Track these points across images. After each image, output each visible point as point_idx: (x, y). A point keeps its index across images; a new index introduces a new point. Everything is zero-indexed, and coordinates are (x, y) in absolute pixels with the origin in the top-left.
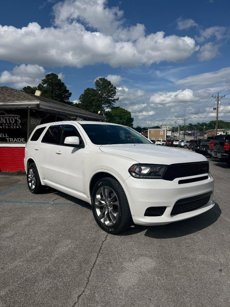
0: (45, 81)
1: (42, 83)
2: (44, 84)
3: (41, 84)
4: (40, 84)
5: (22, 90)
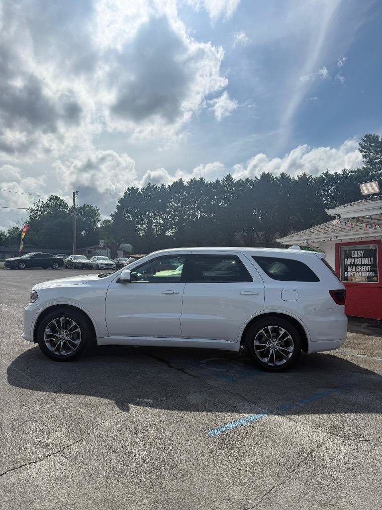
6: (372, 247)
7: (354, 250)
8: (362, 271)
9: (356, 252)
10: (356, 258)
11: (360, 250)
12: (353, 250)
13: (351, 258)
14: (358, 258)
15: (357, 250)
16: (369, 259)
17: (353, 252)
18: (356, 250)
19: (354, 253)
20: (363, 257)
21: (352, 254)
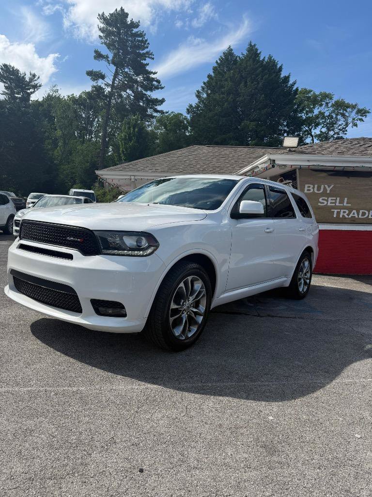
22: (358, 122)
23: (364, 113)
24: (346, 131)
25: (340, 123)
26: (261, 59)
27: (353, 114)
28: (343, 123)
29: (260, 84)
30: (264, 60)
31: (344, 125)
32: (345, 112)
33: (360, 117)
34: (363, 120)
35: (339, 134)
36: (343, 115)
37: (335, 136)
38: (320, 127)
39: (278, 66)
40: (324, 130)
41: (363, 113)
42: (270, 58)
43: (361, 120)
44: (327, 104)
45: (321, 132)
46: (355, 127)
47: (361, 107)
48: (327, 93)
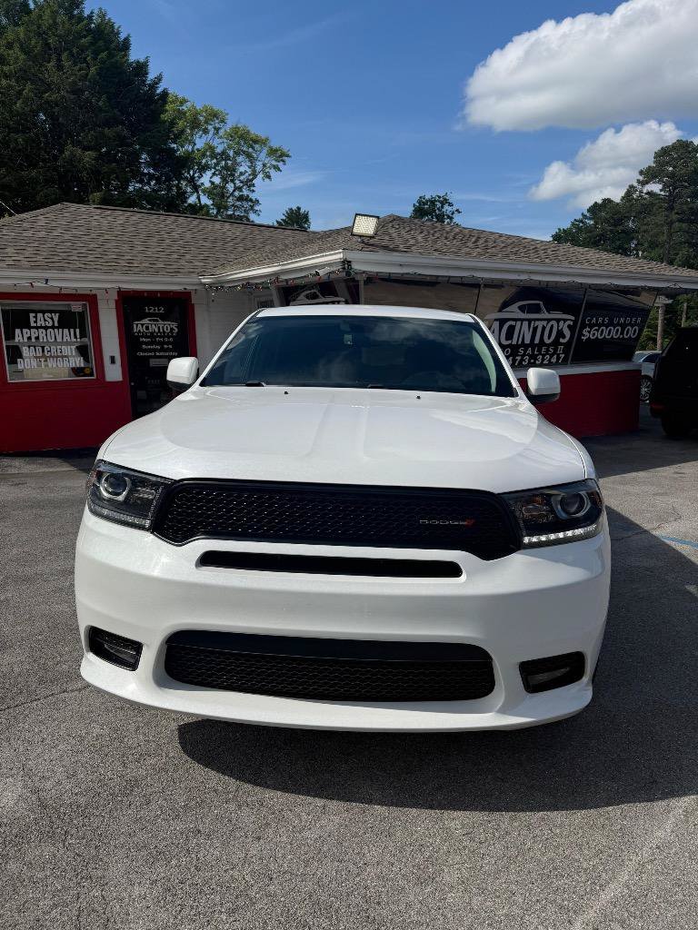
0: (649, 175)
1: (639, 181)
2: (643, 183)
3: (636, 184)
4: (632, 187)
5: (586, 213)
6: (76, 307)
7: (36, 312)
8: (57, 357)
9: (40, 315)
10: (41, 327)
11: (51, 312)
12: (33, 311)
13: (30, 327)
14: (46, 328)
15: (44, 312)
16: (72, 331)
17: (32, 315)
18: (40, 312)
19: (36, 317)
20: (58, 328)
21: (32, 320)
22: (272, 172)
23: (281, 156)
24: (254, 185)
25: (242, 169)
26: (86, 13)
27: (263, 155)
28: (248, 170)
29: (93, 70)
30: (90, 17)
31: (250, 175)
32: (250, 150)
33: (274, 163)
34: (279, 170)
35: (241, 191)
36: (249, 156)
37: (237, 193)
38: (209, 173)
39: (122, 36)
40: (217, 180)
41: (279, 155)
42: (103, 15)
43: (277, 168)
44: (217, 130)
45: (212, 183)
46: (267, 180)
47: (275, 144)
48: (215, 108)
